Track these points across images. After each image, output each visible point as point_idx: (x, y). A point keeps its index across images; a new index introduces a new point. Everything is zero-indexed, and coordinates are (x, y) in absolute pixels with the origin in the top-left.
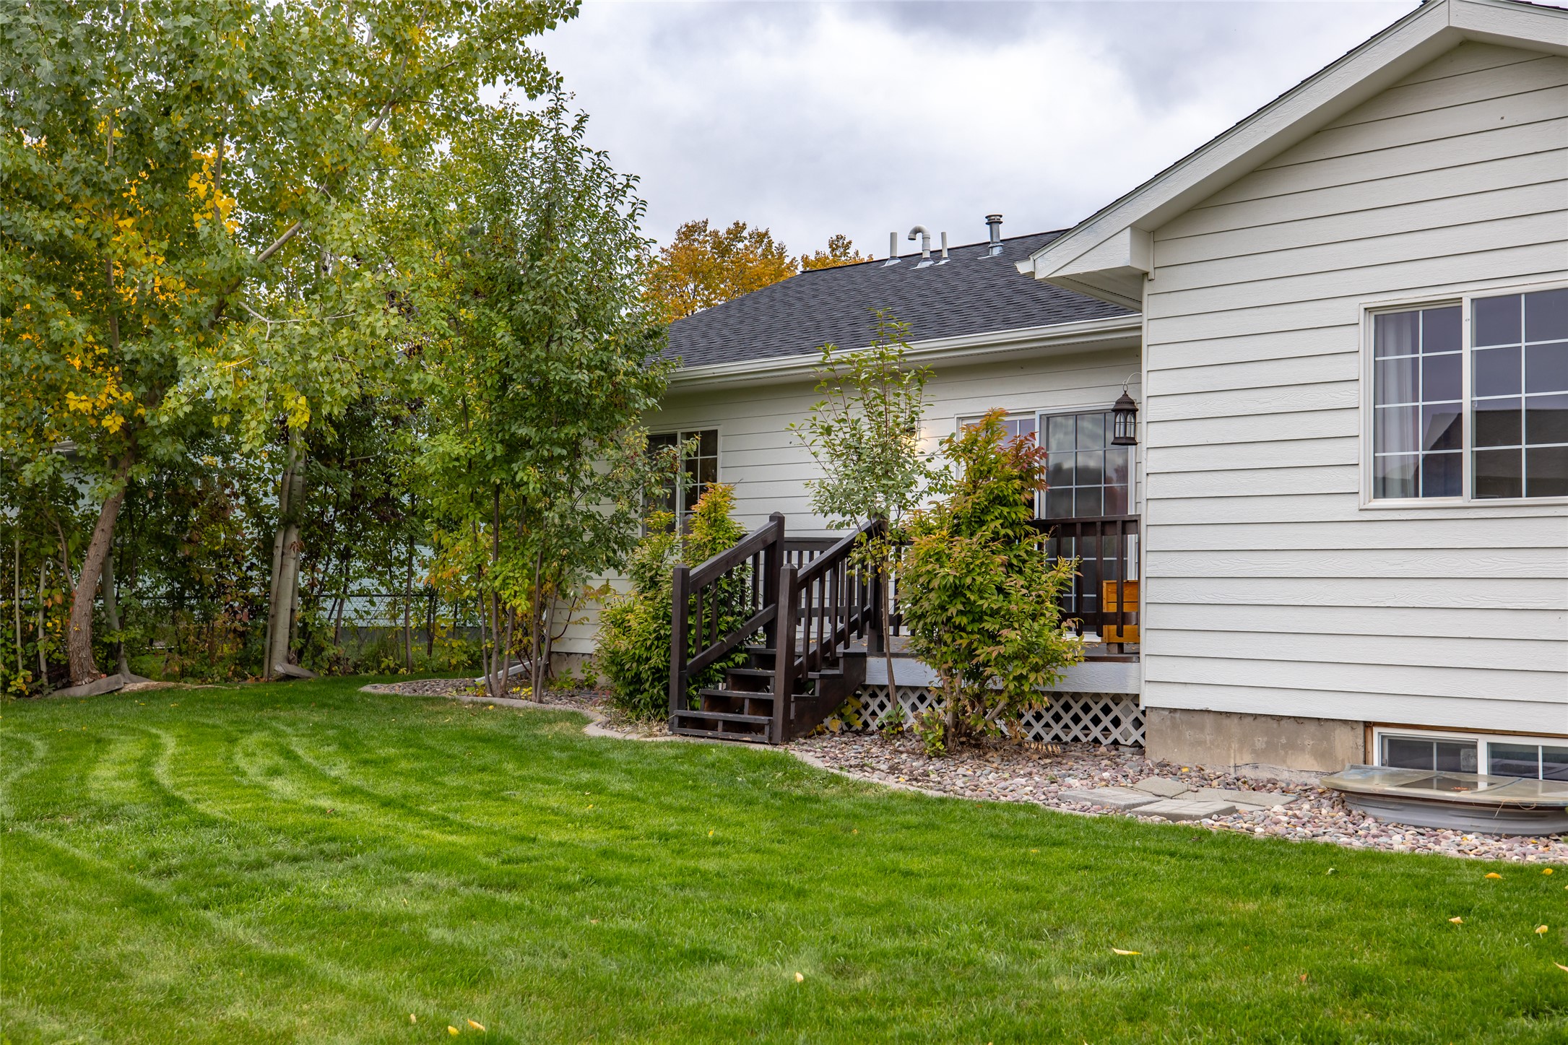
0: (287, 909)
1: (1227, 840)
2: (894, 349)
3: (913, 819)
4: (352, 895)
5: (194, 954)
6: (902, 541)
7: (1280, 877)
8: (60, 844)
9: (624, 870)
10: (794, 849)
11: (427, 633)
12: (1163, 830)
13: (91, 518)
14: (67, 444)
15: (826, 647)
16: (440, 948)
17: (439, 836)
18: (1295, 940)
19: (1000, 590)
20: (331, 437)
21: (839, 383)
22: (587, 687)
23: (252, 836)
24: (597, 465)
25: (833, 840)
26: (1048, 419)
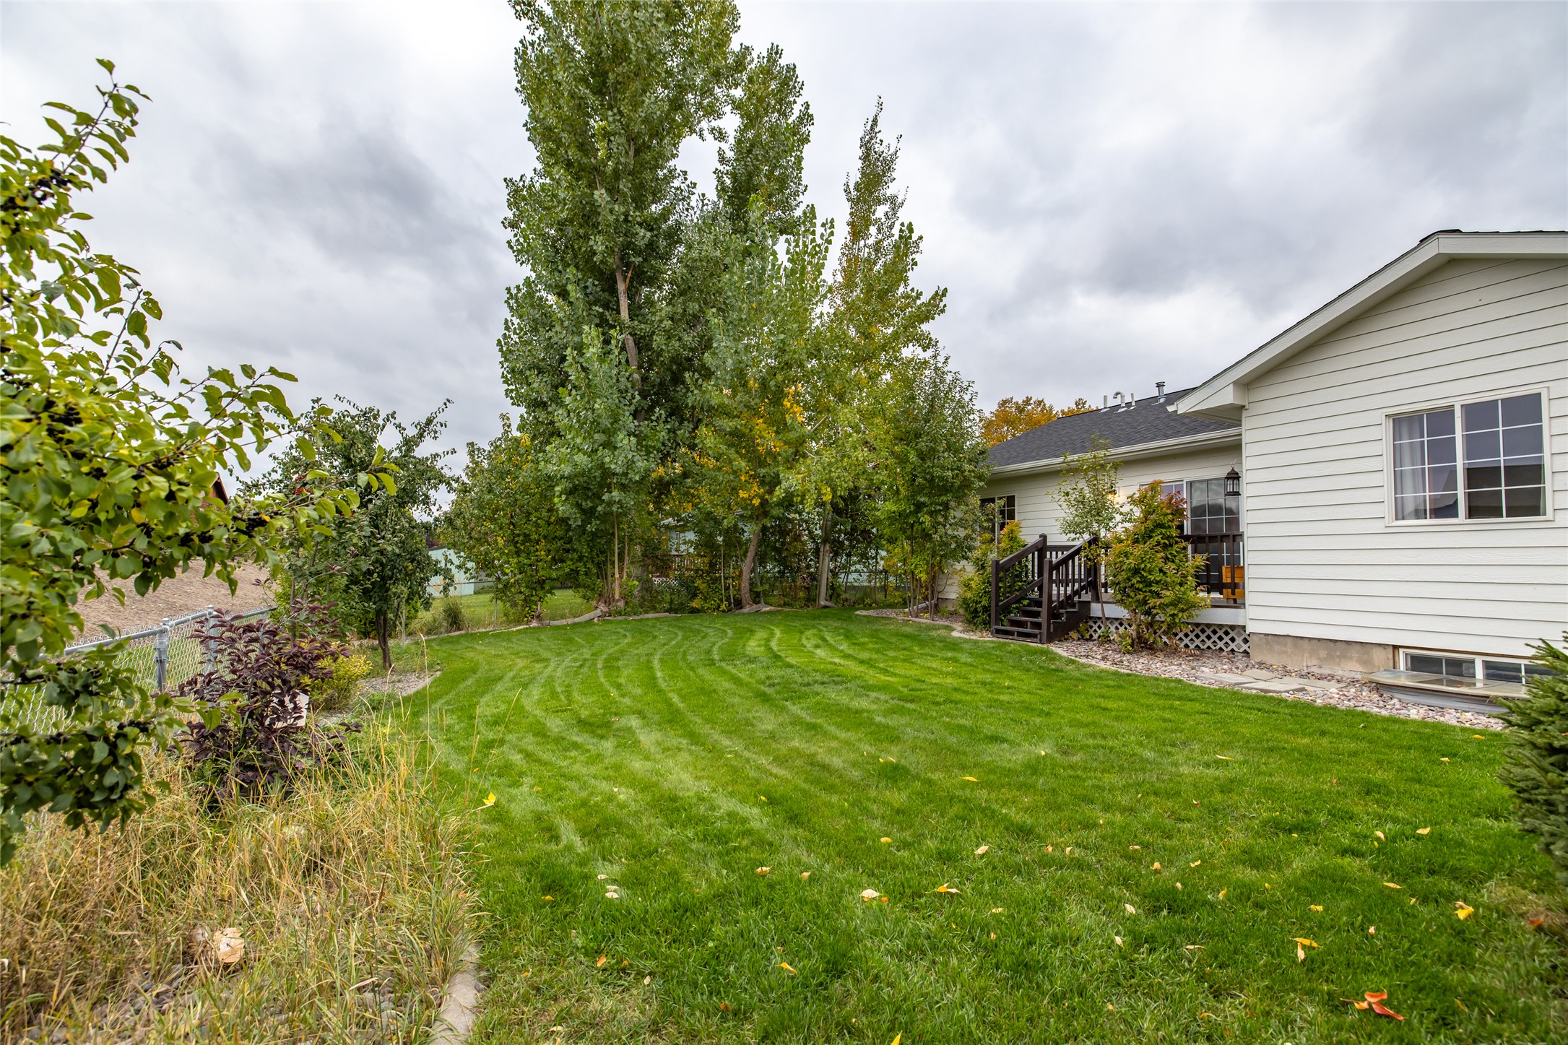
0: (818, 703)
1: (1296, 705)
2: (1101, 453)
3: (1111, 683)
4: (844, 699)
5: (781, 719)
6: (1107, 547)
7: (1326, 726)
8: (734, 671)
9: (964, 697)
10: (1047, 693)
11: (884, 588)
12: (1257, 697)
13: (749, 540)
14: (739, 511)
15: (1069, 598)
16: (879, 725)
17: (883, 677)
18: (1331, 760)
19: (1161, 571)
20: (842, 505)
21: (1072, 471)
22: (953, 614)
23: (808, 673)
24: (957, 513)
25: (1068, 691)
26: (1191, 484)
